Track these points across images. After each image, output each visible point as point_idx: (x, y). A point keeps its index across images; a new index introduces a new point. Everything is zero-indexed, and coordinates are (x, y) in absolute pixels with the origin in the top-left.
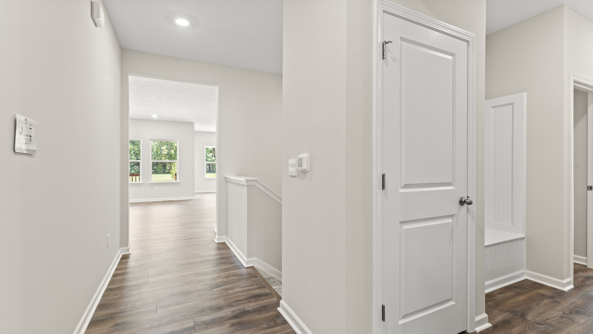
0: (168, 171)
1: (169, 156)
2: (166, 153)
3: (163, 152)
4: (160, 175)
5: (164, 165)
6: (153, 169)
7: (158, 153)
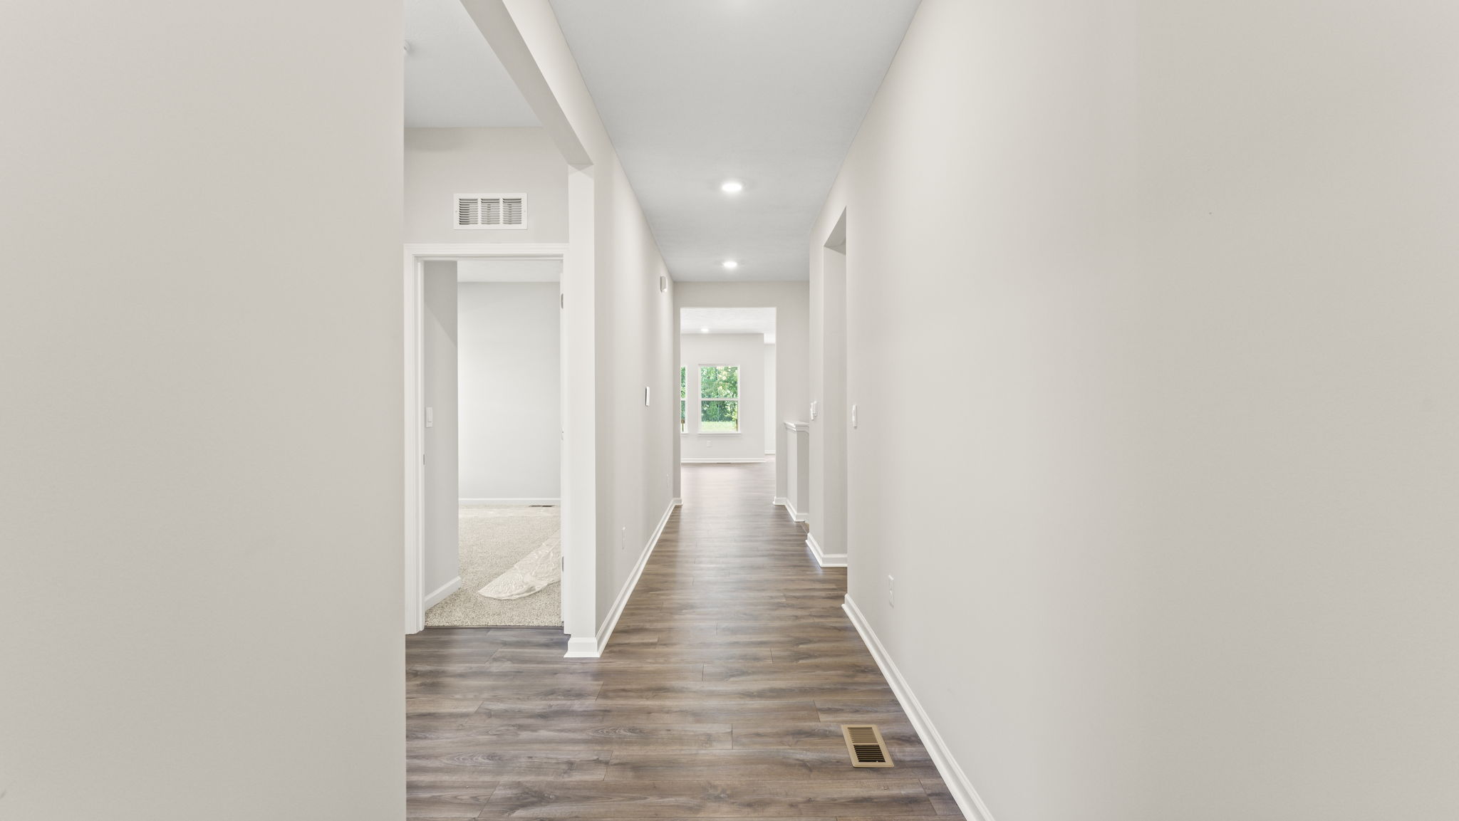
0: (728, 415)
1: (731, 383)
2: (724, 378)
3: (720, 376)
4: (714, 423)
5: (722, 405)
6: (704, 412)
7: (709, 377)
